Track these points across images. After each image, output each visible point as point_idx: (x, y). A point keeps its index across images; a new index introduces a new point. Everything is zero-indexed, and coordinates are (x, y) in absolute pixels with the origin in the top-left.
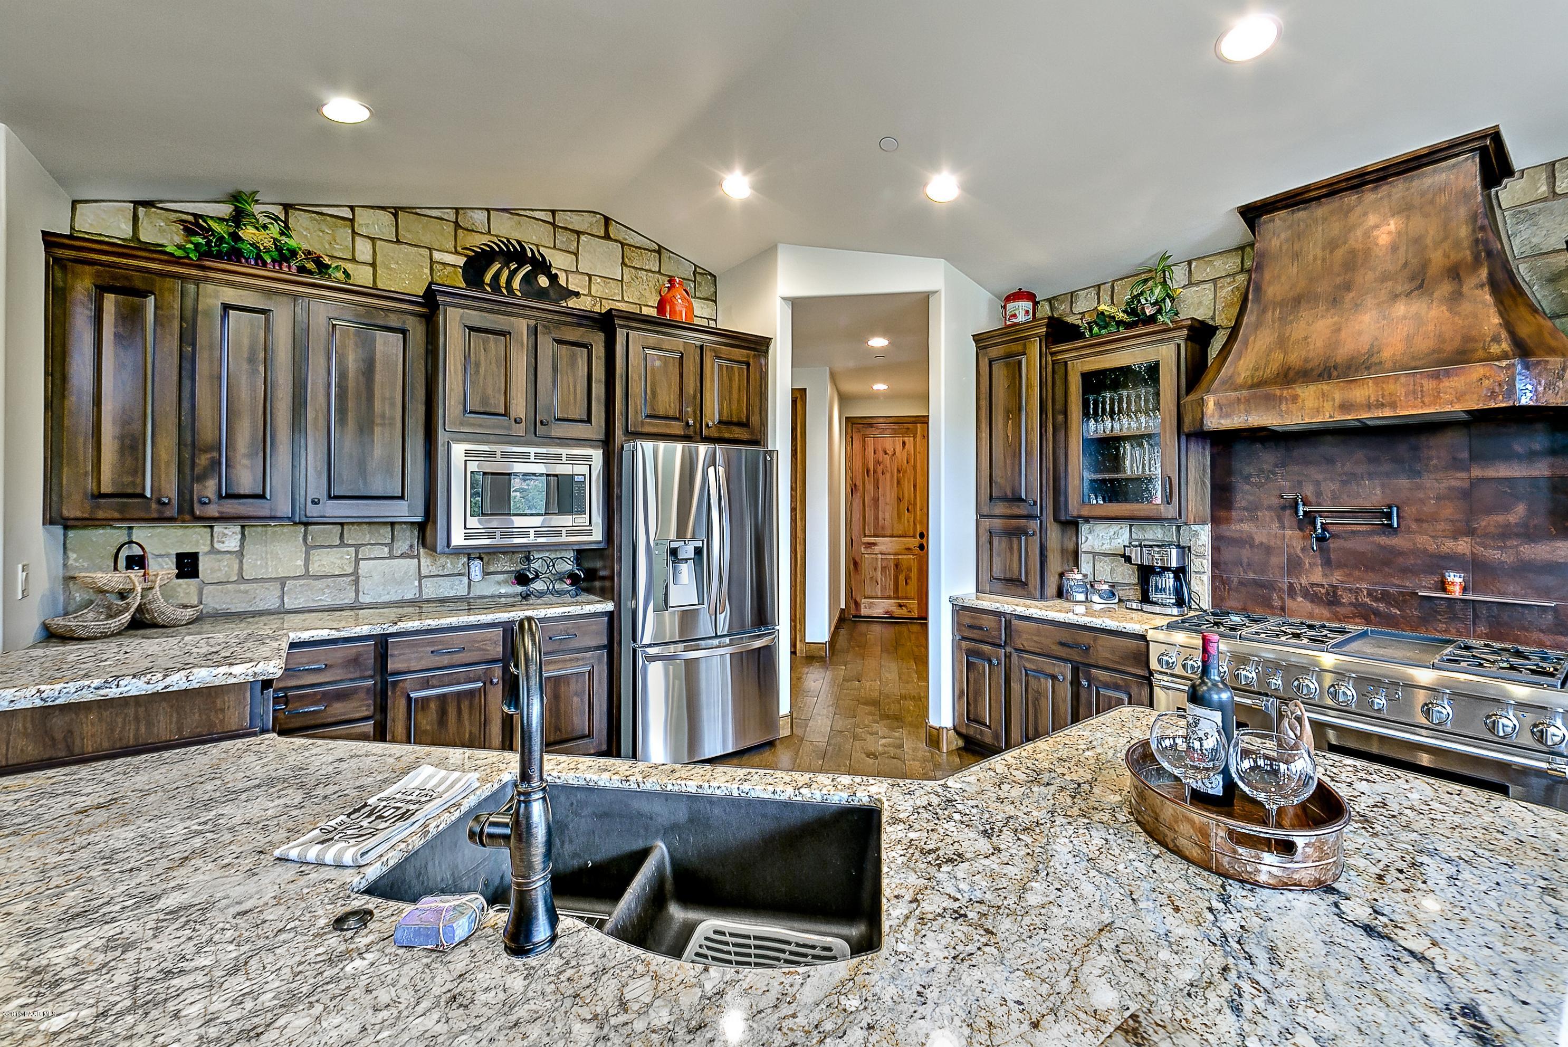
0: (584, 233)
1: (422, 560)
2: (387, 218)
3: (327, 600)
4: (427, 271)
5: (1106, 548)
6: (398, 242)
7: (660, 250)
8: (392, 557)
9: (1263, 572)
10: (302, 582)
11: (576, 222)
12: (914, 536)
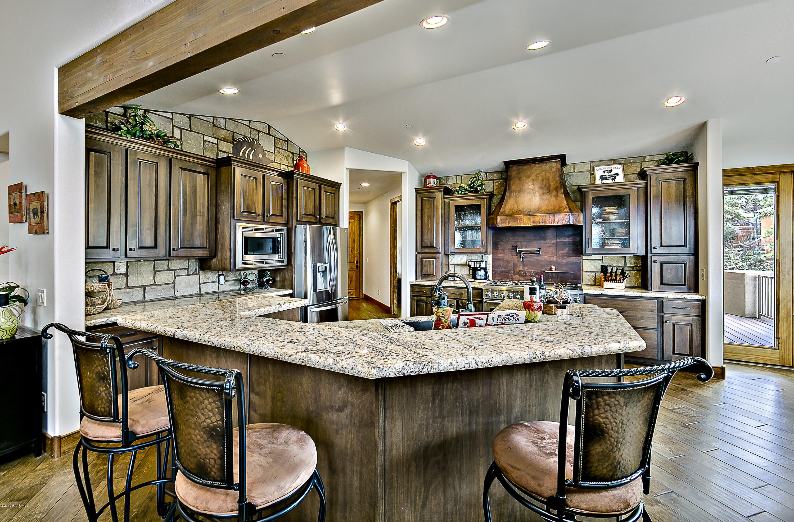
0: (261, 132)
1: (201, 276)
2: (186, 119)
3: (163, 295)
4: (202, 144)
5: (459, 263)
6: (191, 131)
7: (287, 141)
8: (189, 275)
9: (506, 268)
10: (153, 287)
11: (259, 127)
12: (354, 263)
